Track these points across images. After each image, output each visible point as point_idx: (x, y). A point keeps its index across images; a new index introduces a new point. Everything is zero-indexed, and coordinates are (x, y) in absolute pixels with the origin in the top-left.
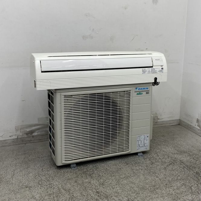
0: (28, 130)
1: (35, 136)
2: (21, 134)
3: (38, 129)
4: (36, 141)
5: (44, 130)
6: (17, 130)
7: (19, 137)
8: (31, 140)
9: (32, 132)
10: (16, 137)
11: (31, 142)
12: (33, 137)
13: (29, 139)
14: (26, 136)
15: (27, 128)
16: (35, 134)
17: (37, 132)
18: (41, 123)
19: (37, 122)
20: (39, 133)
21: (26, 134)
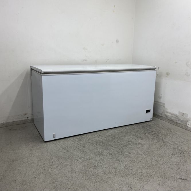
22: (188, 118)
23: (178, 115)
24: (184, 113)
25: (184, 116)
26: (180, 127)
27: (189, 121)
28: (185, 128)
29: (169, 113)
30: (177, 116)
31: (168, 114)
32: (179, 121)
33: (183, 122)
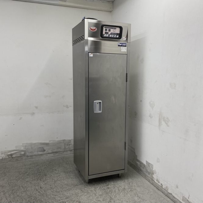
0: (9, 154)
1: (14, 157)
2: (5, 156)
3: (16, 153)
4: (14, 160)
5: (19, 153)
6: (2, 154)
7: (3, 158)
8: (11, 160)
9: (11, 155)
10: (1, 158)
11: (12, 161)
12: (12, 158)
13: (10, 159)
14: (7, 157)
15: (8, 152)
16: (14, 156)
17: (15, 154)
18: (17, 149)
19: (15, 149)
20: (16, 156)
21: (8, 156)
22: (153, 170)
23: (146, 164)
24: (150, 163)
25: (150, 167)
26: (147, 180)
27: (154, 174)
28: (151, 182)
29: (139, 161)
30: (145, 166)
31: (138, 163)
32: (146, 172)
33: (150, 174)
